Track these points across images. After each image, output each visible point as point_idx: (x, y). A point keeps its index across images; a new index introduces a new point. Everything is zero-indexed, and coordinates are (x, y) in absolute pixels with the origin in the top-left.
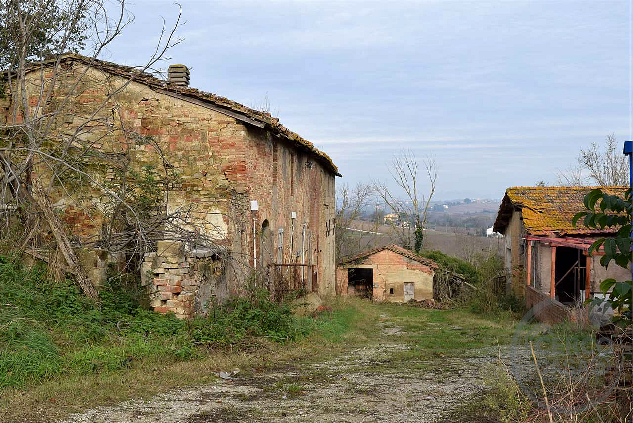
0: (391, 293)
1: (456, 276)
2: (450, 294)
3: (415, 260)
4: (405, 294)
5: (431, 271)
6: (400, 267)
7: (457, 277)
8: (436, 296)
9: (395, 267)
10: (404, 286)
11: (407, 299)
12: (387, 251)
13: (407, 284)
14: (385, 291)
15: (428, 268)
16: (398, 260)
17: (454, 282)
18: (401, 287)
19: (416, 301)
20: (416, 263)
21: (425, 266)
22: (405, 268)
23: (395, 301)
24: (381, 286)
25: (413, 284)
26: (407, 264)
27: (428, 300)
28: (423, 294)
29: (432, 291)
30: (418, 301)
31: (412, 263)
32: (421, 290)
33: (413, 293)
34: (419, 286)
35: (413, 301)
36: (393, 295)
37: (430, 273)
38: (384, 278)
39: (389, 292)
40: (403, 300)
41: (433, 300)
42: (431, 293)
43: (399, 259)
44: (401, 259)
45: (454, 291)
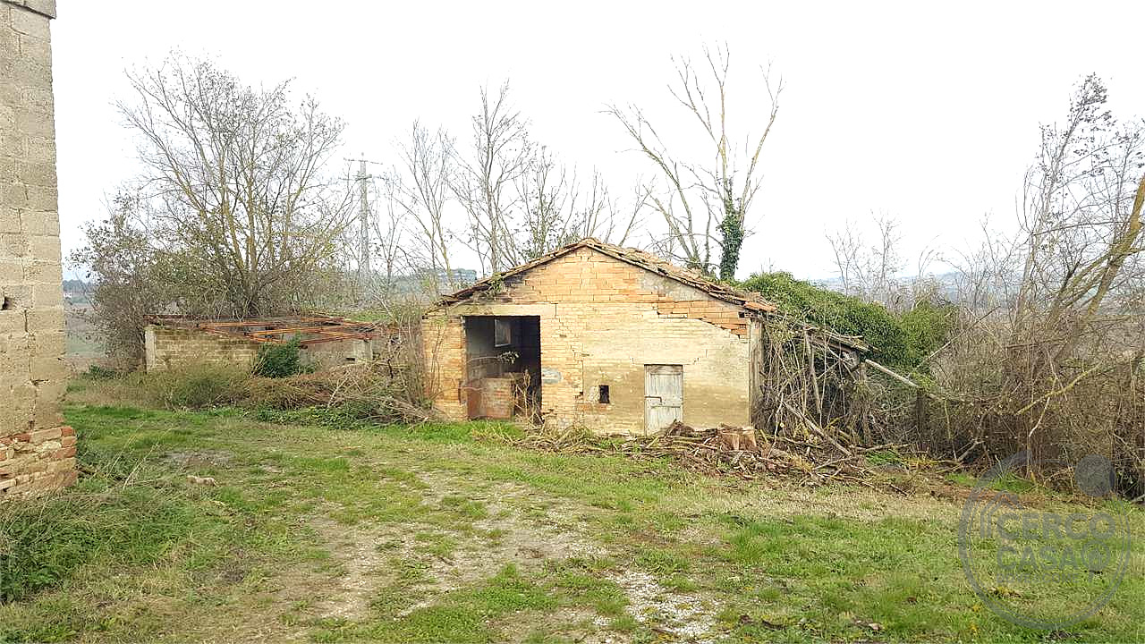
0: (601, 401)
1: (837, 343)
2: (819, 403)
3: (684, 283)
4: (650, 403)
5: (742, 321)
6: (630, 308)
7: (843, 345)
8: (763, 413)
9: (613, 309)
10: (648, 378)
11: (658, 421)
12: (585, 254)
13: (655, 368)
14: (582, 393)
15: (734, 311)
16: (625, 286)
17: (831, 362)
18: (636, 381)
19: (687, 432)
20: (689, 294)
21: (719, 304)
22: (649, 313)
23: (617, 431)
24: (567, 378)
25: (677, 368)
26: (652, 298)
27: (729, 429)
28: (716, 408)
29: (746, 396)
30: (696, 429)
31: (671, 295)
32: (705, 392)
33: (677, 400)
34: (697, 375)
35: (677, 428)
36: (609, 408)
37: (739, 329)
38: (580, 347)
39: (594, 395)
40: (643, 425)
41: (749, 430)
42: (743, 404)
43: (626, 281)
44: (633, 280)
45: (832, 391)
